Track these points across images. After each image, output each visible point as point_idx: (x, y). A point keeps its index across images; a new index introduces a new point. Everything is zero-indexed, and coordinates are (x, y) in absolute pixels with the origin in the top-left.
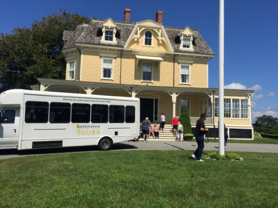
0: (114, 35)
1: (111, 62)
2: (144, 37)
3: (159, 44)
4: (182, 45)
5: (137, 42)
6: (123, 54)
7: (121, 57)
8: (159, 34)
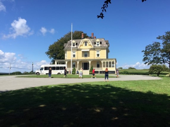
0: (75, 45)
1: (75, 52)
2: (84, 44)
3: (89, 45)
4: (96, 45)
5: (83, 45)
6: (78, 50)
7: (78, 51)
8: (89, 42)
